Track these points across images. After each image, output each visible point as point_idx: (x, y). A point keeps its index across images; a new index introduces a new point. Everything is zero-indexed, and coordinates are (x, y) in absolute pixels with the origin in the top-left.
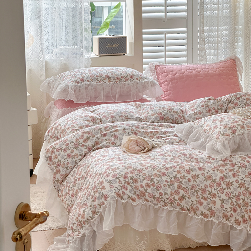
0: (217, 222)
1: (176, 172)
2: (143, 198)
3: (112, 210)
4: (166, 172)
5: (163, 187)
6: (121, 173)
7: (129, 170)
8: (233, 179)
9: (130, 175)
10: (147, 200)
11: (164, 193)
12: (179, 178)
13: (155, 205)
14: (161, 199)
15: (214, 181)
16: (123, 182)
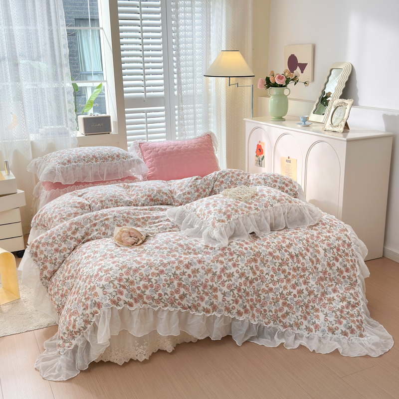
0: (219, 316)
1: (175, 269)
2: (141, 301)
3: (107, 320)
4: (164, 269)
5: (162, 287)
6: (115, 275)
7: (124, 270)
8: (233, 270)
9: (125, 276)
10: (145, 303)
11: (163, 294)
12: (179, 275)
13: (154, 307)
14: (160, 300)
15: (214, 274)
16: (118, 286)
